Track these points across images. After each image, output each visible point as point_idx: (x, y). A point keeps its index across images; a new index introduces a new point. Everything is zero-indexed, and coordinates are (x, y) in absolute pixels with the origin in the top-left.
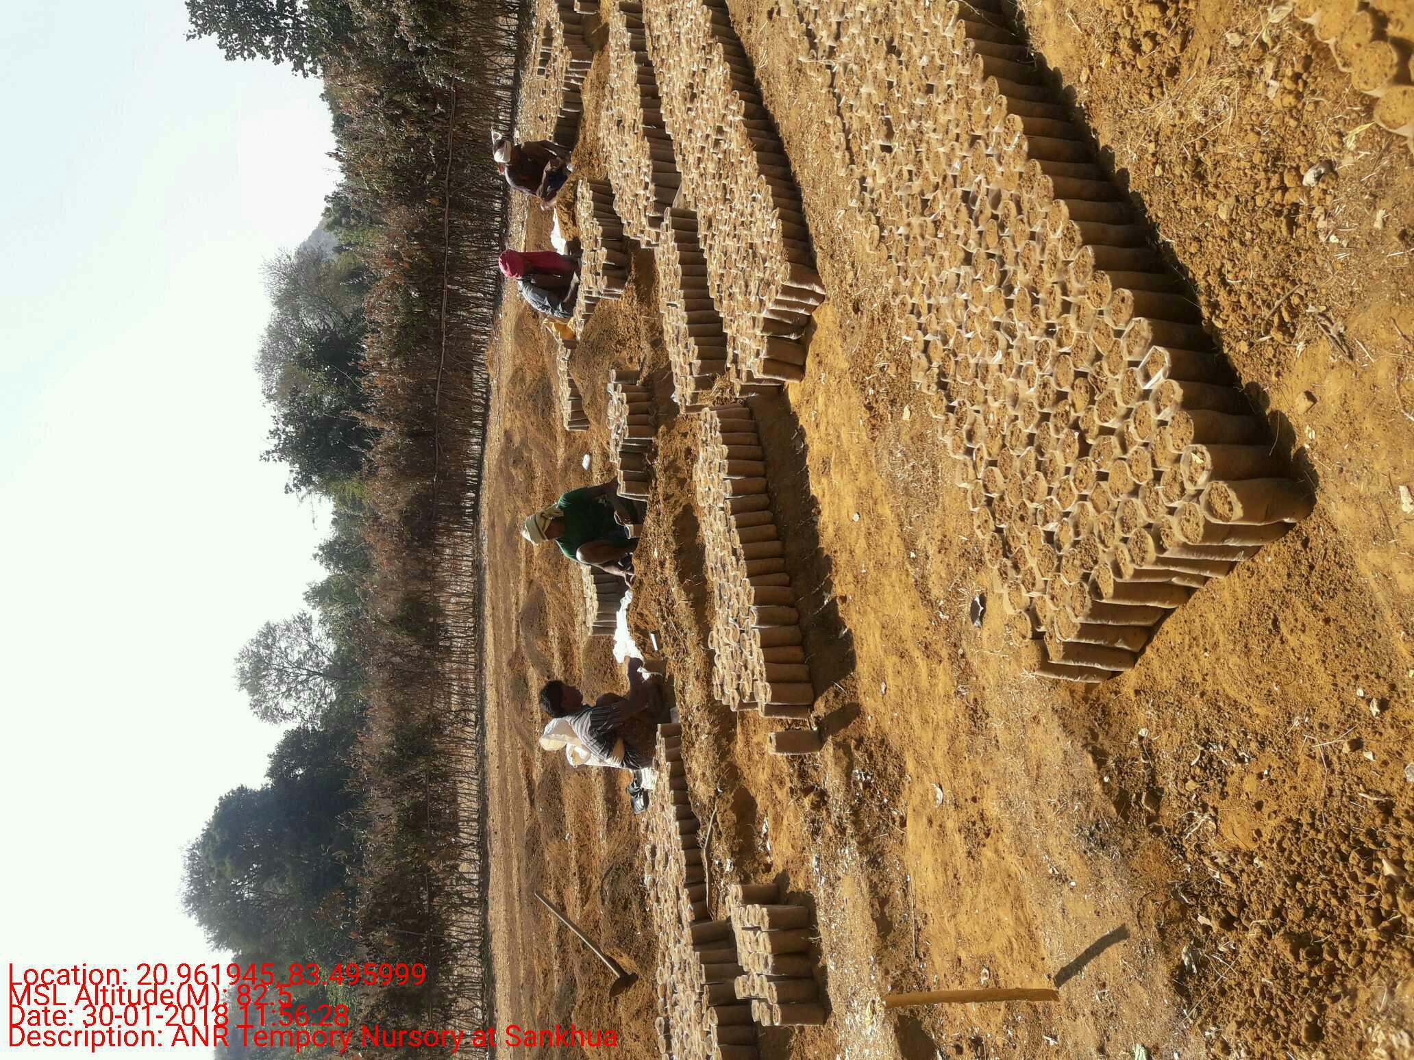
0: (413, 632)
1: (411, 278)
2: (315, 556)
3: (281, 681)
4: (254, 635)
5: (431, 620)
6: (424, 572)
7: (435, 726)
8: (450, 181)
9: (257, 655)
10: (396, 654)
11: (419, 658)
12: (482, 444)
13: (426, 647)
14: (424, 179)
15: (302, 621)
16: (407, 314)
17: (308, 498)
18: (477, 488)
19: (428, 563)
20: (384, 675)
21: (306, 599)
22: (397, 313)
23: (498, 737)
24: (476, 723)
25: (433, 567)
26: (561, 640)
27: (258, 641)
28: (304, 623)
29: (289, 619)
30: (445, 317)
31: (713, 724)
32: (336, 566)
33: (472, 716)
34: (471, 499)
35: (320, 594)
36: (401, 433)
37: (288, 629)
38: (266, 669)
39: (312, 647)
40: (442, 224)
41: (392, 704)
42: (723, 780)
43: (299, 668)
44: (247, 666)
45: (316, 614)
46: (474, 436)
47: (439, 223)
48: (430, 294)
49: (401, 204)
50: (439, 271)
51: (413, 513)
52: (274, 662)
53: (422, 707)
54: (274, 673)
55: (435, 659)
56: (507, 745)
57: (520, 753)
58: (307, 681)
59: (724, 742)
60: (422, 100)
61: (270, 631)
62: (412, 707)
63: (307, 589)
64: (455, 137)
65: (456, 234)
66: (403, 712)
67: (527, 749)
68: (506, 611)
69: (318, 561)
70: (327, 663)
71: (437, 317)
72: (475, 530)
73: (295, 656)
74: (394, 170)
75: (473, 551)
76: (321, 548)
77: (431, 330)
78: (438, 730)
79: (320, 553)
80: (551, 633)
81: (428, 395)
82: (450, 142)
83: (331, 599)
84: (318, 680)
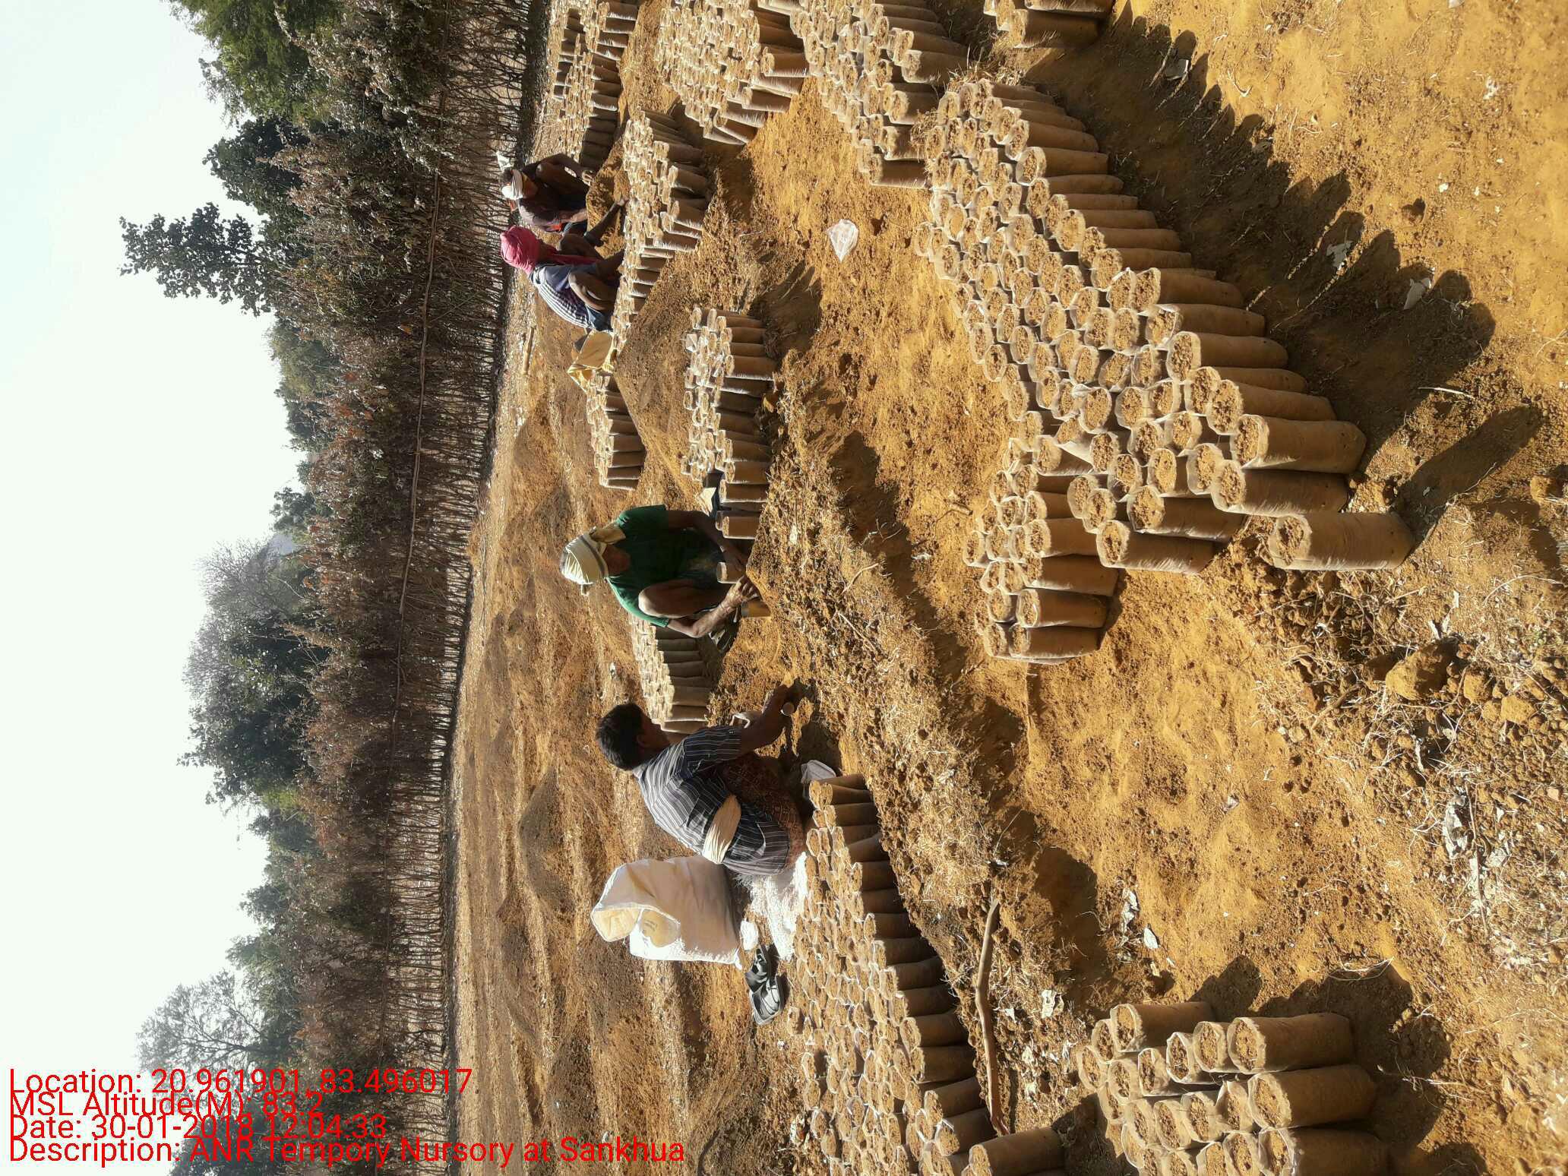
0: (360, 927)
1: (374, 435)
2: (242, 905)
3: (194, 1059)
4: (163, 1002)
5: (383, 910)
6: (375, 848)
7: (386, 1054)
8: (428, 306)
9: (164, 1027)
10: (335, 957)
11: (367, 960)
12: (459, 670)
13: (375, 947)
14: (395, 300)
15: (222, 983)
16: (366, 484)
17: (234, 810)
18: (449, 734)
19: (382, 837)
20: (320, 984)
21: (230, 957)
22: (352, 484)
23: (478, 1049)
24: (443, 1048)
25: (388, 840)
26: (586, 840)
27: (166, 1009)
28: (225, 984)
29: (207, 980)
30: (416, 491)
31: (962, 745)
32: (267, 917)
33: (438, 1040)
34: (442, 749)
35: (246, 952)
36: (352, 655)
37: (204, 993)
38: (175, 1044)
39: (234, 1014)
40: (417, 366)
41: (329, 1025)
42: (1006, 843)
43: (216, 1041)
44: (151, 1041)
45: (241, 974)
46: (450, 659)
47: (413, 364)
48: (398, 459)
49: (365, 335)
50: (410, 427)
51: (365, 769)
52: (187, 1035)
53: (370, 1029)
54: (186, 1049)
55: (388, 962)
56: (492, 1053)
57: (514, 1049)
58: (225, 1057)
59: (994, 774)
60: (399, 192)
61: (182, 996)
62: (356, 1030)
63: (231, 945)
64: (438, 246)
65: (434, 378)
66: (344, 1035)
67: (525, 1037)
68: (490, 860)
69: (246, 909)
70: (252, 1034)
71: (406, 492)
72: (445, 791)
73: (212, 1027)
74: (357, 287)
75: (441, 822)
76: (250, 895)
77: (398, 507)
78: (391, 1058)
79: (249, 901)
80: (568, 836)
81: (389, 601)
82: (430, 252)
83: (259, 956)
84: (240, 1056)
